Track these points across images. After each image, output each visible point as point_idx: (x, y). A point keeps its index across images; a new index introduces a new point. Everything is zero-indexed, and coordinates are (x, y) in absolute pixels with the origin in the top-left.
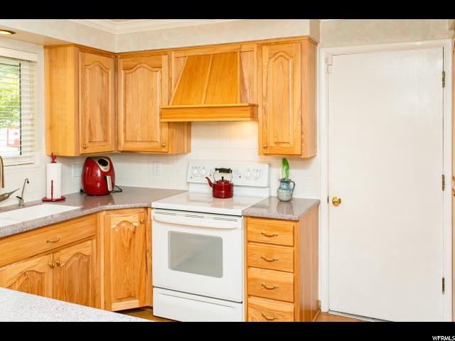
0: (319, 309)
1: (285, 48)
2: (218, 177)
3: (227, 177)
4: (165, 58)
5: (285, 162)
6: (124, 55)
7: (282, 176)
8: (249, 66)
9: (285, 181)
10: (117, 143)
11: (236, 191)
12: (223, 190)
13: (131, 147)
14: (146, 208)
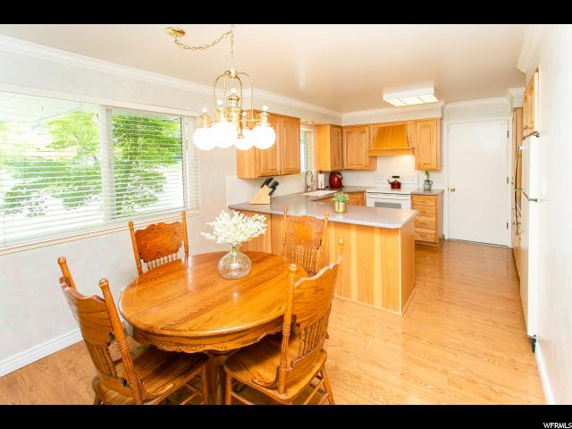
0: (444, 238)
1: (427, 123)
2: (394, 180)
3: (398, 180)
4: (367, 128)
5: (427, 173)
6: (345, 127)
7: (426, 179)
8: (410, 130)
9: (428, 181)
10: (343, 165)
11: (402, 186)
12: (396, 186)
13: (349, 167)
14: (363, 192)
